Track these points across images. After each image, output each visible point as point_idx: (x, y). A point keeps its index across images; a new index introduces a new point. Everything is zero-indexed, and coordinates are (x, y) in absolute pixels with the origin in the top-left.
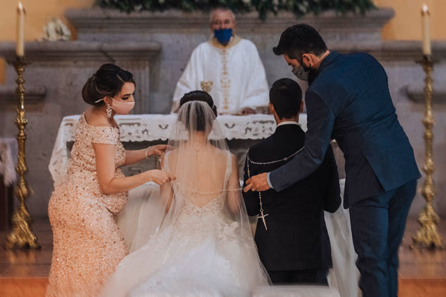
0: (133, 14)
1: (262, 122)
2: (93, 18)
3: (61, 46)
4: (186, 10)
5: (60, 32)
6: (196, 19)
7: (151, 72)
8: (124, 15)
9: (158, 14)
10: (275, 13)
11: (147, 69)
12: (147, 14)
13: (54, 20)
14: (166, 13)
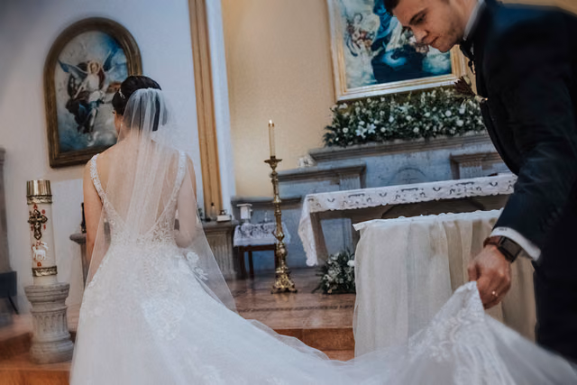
0: (347, 148)
1: (465, 184)
2: (324, 153)
3: (307, 170)
4: (380, 141)
5: (306, 163)
6: (386, 146)
7: (361, 179)
8: (343, 148)
9: (363, 146)
10: (435, 137)
11: (359, 178)
12: (355, 147)
13: (303, 156)
14: (367, 145)
